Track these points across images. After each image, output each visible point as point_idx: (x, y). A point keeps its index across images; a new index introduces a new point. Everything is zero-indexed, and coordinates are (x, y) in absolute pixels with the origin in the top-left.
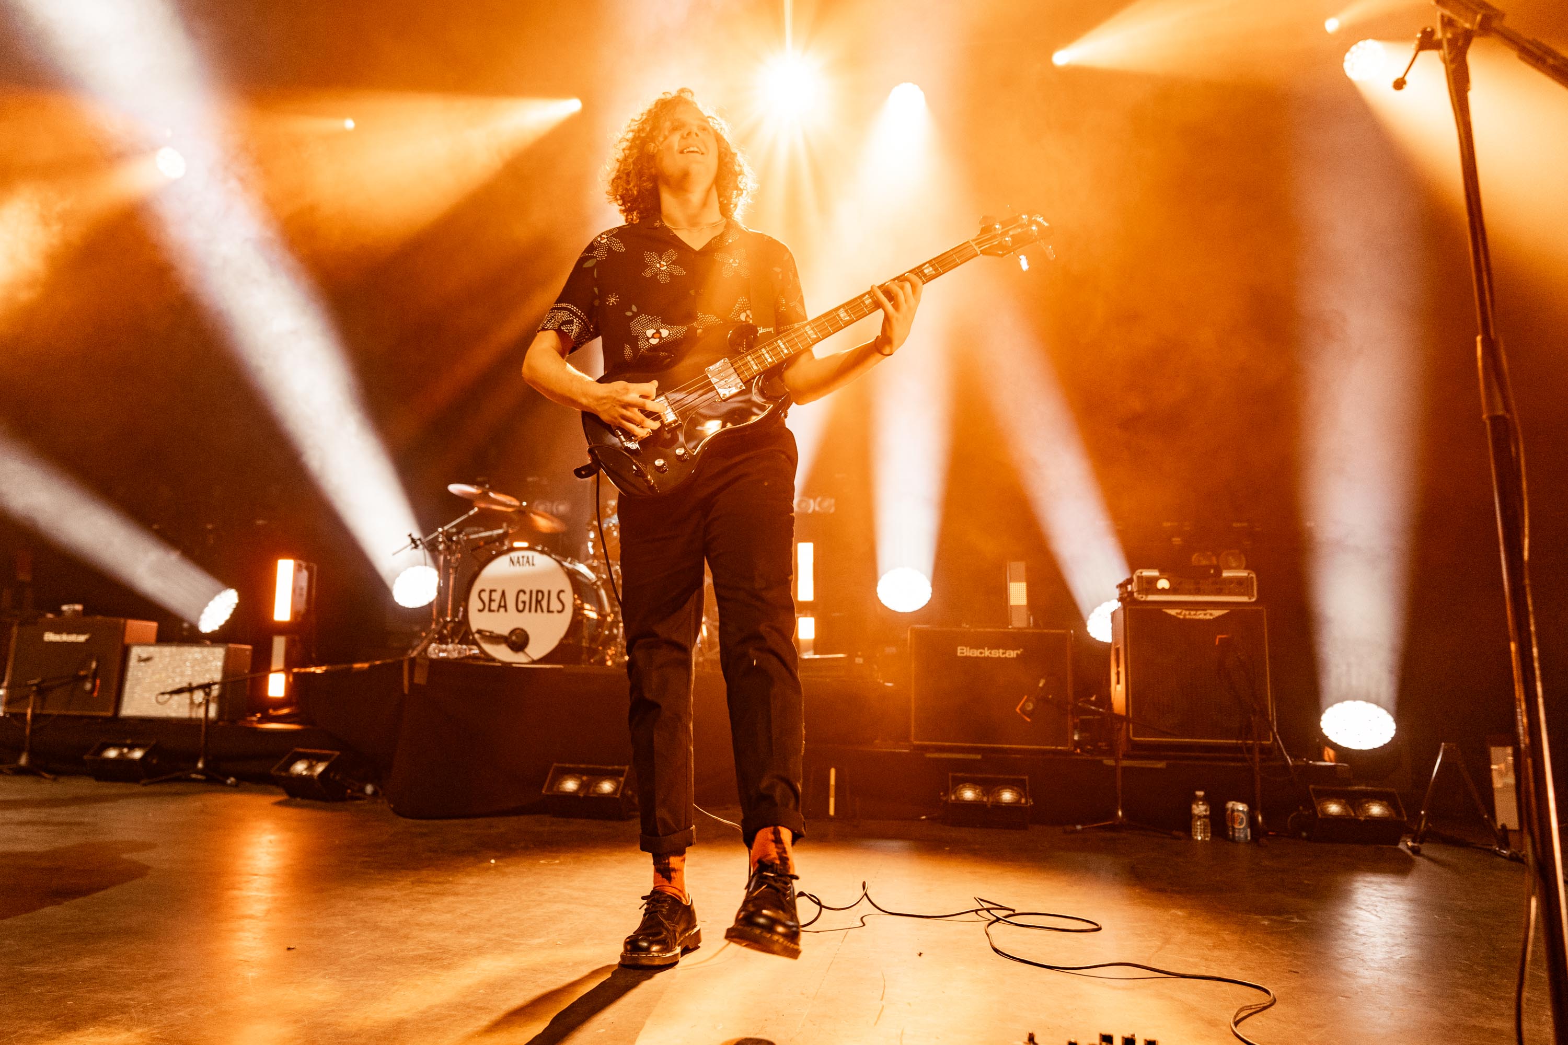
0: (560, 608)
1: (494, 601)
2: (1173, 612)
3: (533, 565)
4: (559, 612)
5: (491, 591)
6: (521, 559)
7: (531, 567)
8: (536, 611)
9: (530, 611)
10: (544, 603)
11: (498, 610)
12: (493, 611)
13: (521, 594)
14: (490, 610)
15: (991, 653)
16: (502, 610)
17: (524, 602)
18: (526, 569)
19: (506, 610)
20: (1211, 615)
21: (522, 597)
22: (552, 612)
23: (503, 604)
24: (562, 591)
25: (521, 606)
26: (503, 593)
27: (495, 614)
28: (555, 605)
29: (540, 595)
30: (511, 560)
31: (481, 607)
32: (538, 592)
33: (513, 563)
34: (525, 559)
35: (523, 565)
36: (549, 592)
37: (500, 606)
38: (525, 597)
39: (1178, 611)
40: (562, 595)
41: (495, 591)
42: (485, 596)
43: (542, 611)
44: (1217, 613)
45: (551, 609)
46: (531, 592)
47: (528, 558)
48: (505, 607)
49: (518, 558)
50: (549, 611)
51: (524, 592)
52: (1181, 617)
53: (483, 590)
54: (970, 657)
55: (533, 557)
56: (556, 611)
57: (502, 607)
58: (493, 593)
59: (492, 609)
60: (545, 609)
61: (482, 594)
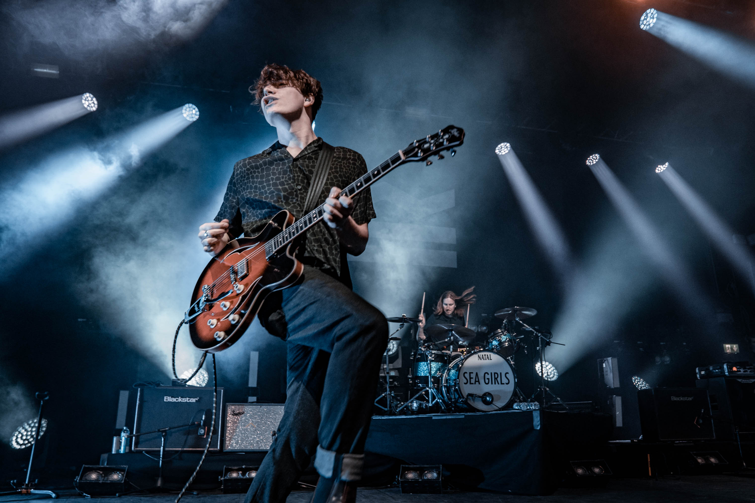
0: (507, 382)
1: (472, 378)
3: (491, 359)
4: (507, 384)
5: (470, 373)
6: (484, 356)
7: (490, 361)
8: (495, 384)
9: (492, 384)
10: (499, 379)
12: (473, 384)
13: (486, 375)
14: (471, 383)
15: (683, 399)
16: (477, 383)
17: (488, 379)
18: (487, 362)
19: (479, 383)
20: (751, 381)
22: (504, 384)
23: (477, 380)
24: (508, 373)
25: (487, 381)
26: (477, 373)
27: (474, 385)
28: (505, 380)
29: (496, 375)
30: (479, 356)
31: (466, 382)
32: (495, 373)
33: (480, 358)
34: (486, 356)
35: (485, 360)
36: (501, 373)
38: (489, 377)
39: (741, 380)
40: (507, 375)
41: (472, 373)
42: (467, 376)
43: (498, 384)
44: (753, 381)
45: (503, 382)
46: (491, 373)
47: (488, 356)
48: (479, 381)
49: (482, 356)
50: (502, 384)
51: (488, 374)
52: (743, 382)
53: (466, 373)
55: (490, 355)
56: (505, 384)
57: (477, 381)
58: (471, 374)
59: (472, 382)
60: (500, 382)
61: (466, 375)
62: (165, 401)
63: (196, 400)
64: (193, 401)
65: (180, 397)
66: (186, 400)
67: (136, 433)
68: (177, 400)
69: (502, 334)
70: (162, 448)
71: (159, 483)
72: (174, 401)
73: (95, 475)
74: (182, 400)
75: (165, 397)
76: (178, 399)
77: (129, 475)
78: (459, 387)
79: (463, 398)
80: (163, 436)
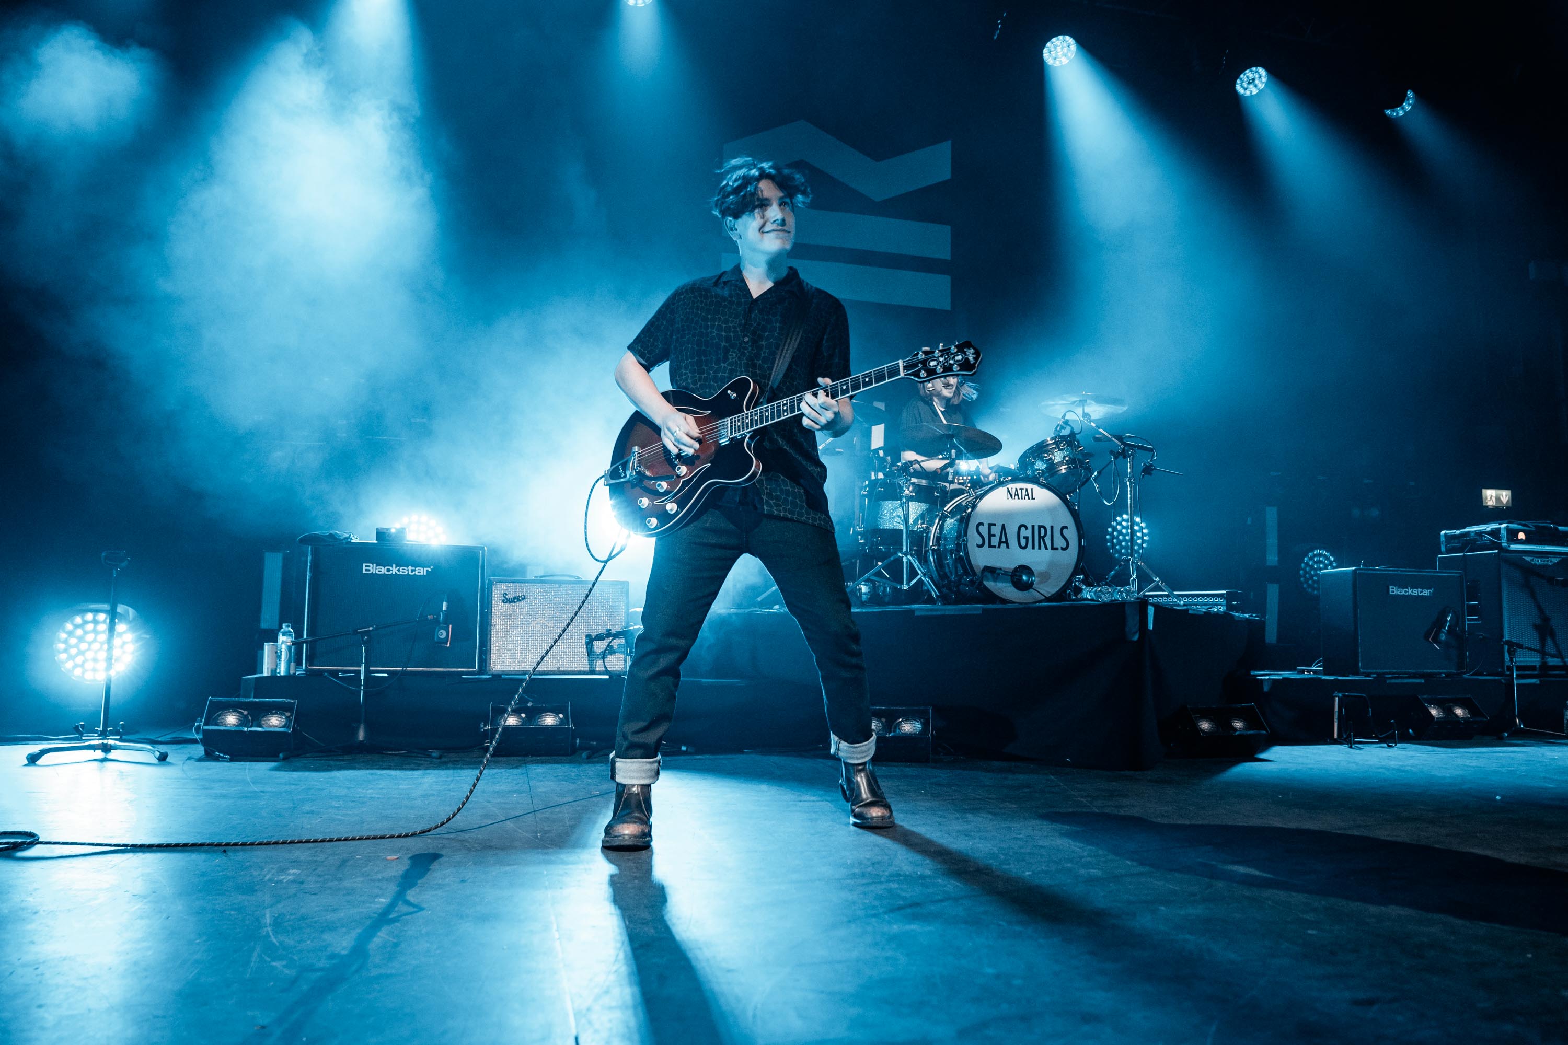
0: (1064, 545)
1: (994, 535)
2: (1528, 559)
3: (1033, 498)
4: (1063, 549)
5: (990, 525)
6: (1019, 492)
7: (1031, 500)
8: (1040, 548)
9: (1033, 548)
10: (1048, 540)
11: (999, 547)
12: (994, 547)
13: (1023, 529)
14: (990, 546)
15: (1412, 592)
16: (1004, 545)
17: (1027, 538)
18: (1025, 503)
19: (1008, 547)
20: (1551, 562)
21: (1024, 533)
22: (1057, 549)
23: (1003, 539)
24: (1066, 527)
25: (1023, 542)
26: (1003, 527)
27: (997, 549)
28: (1059, 542)
29: (1042, 530)
30: (1009, 491)
31: (980, 542)
32: (1040, 527)
33: (1011, 495)
34: (1024, 491)
35: (1022, 498)
36: (1052, 527)
37: (1000, 542)
38: (1028, 533)
39: (1532, 558)
40: (1065, 531)
41: (994, 525)
42: (984, 530)
43: (1046, 548)
44: (1555, 560)
45: (1055, 546)
46: (1033, 527)
47: (1027, 490)
48: (1006, 542)
49: (1016, 490)
50: (1053, 548)
51: (1026, 528)
52: (1533, 563)
53: (982, 524)
54: (1398, 596)
55: (1032, 489)
56: (1060, 548)
57: (1003, 542)
58: (992, 527)
59: (992, 544)
60: (1049, 546)
61: (981, 528)
62: (364, 572)
63: (427, 570)
64: (422, 574)
65: (394, 566)
66: (408, 570)
67: (307, 636)
68: (388, 570)
69: (1055, 448)
70: (363, 666)
71: (361, 735)
72: (382, 573)
73: (234, 717)
74: (399, 570)
75: (364, 565)
76: (391, 568)
77: (300, 718)
78: (967, 554)
79: (974, 574)
80: (365, 643)
